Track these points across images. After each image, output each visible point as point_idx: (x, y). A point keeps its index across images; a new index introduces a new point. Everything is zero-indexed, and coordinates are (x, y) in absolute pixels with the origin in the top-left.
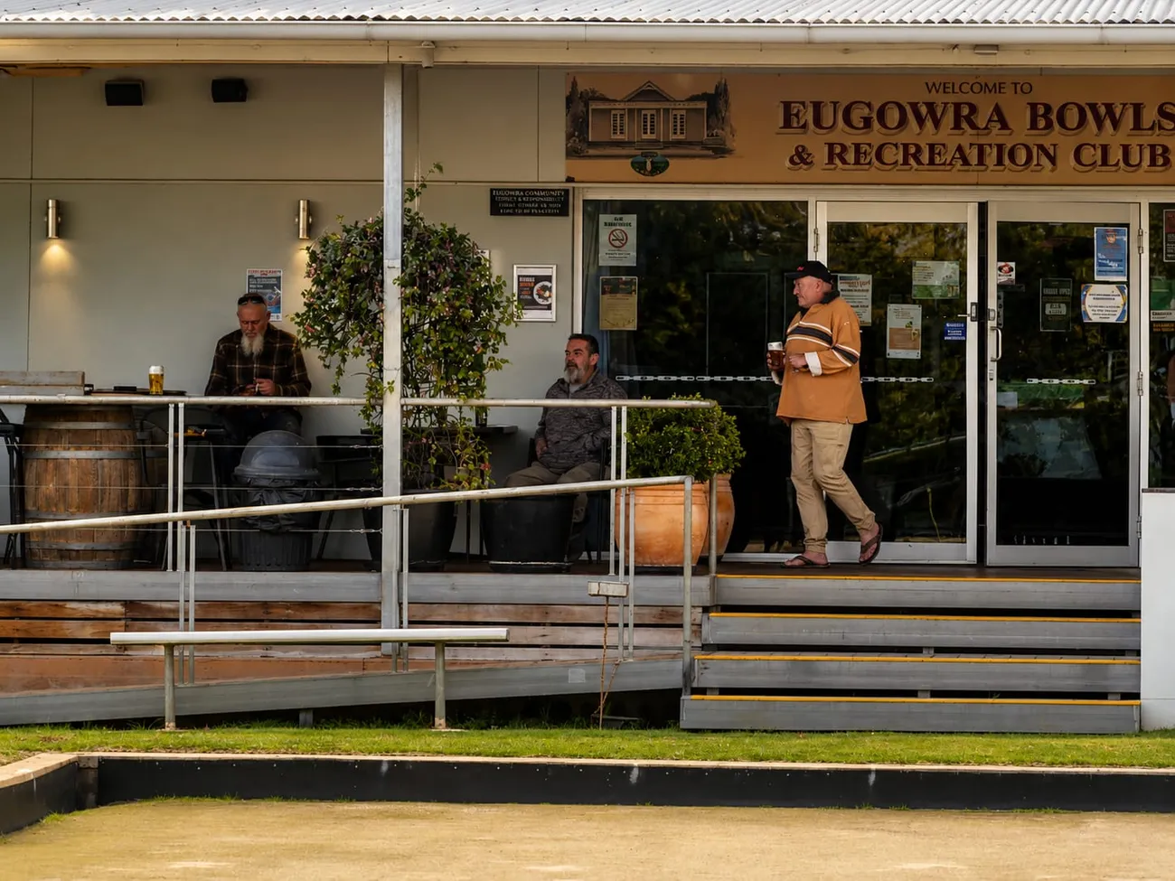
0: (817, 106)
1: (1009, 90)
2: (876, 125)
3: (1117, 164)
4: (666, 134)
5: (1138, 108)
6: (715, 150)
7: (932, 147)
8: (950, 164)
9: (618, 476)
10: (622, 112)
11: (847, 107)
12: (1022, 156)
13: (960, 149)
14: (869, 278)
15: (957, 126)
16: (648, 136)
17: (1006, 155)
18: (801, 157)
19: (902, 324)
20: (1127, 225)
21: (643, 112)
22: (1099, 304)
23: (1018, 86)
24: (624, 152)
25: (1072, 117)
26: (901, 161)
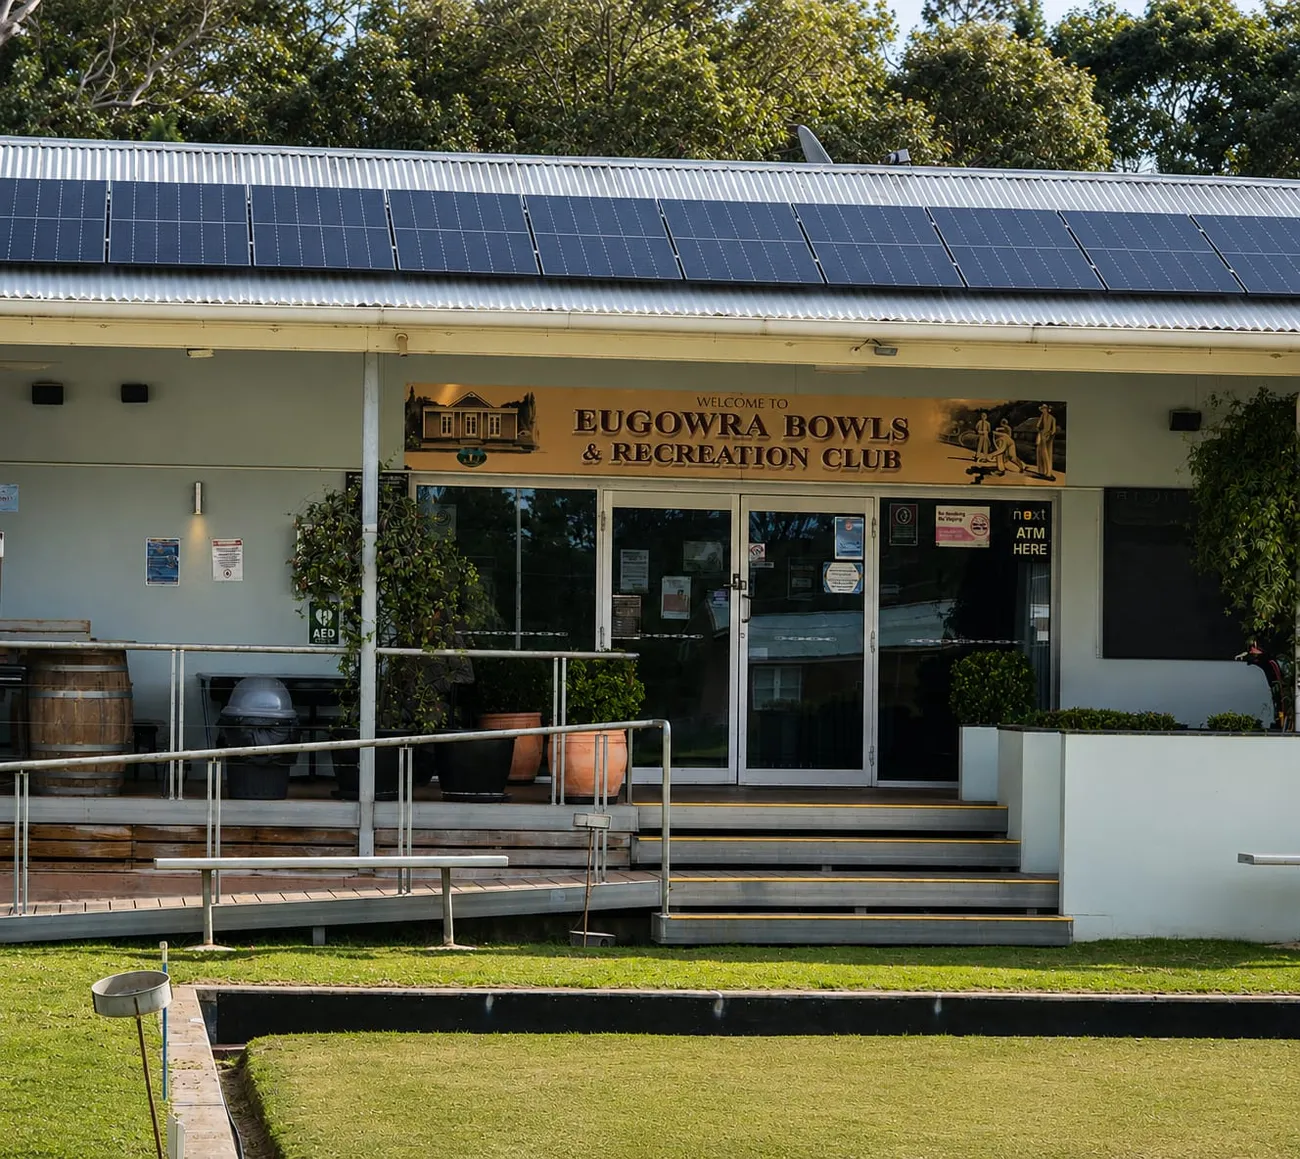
0: (605, 415)
1: (767, 405)
2: (654, 428)
3: (858, 466)
4: (486, 433)
5: (877, 422)
6: (524, 447)
7: (702, 448)
8: (717, 462)
9: (559, 724)
10: (450, 416)
11: (630, 416)
12: (777, 458)
13: (725, 449)
14: (647, 552)
15: (724, 431)
16: (471, 434)
17: (765, 456)
18: (592, 455)
19: (674, 591)
20: (863, 516)
21: (467, 416)
22: (838, 579)
23: (775, 402)
24: (450, 446)
25: (822, 428)
26: (675, 459)
